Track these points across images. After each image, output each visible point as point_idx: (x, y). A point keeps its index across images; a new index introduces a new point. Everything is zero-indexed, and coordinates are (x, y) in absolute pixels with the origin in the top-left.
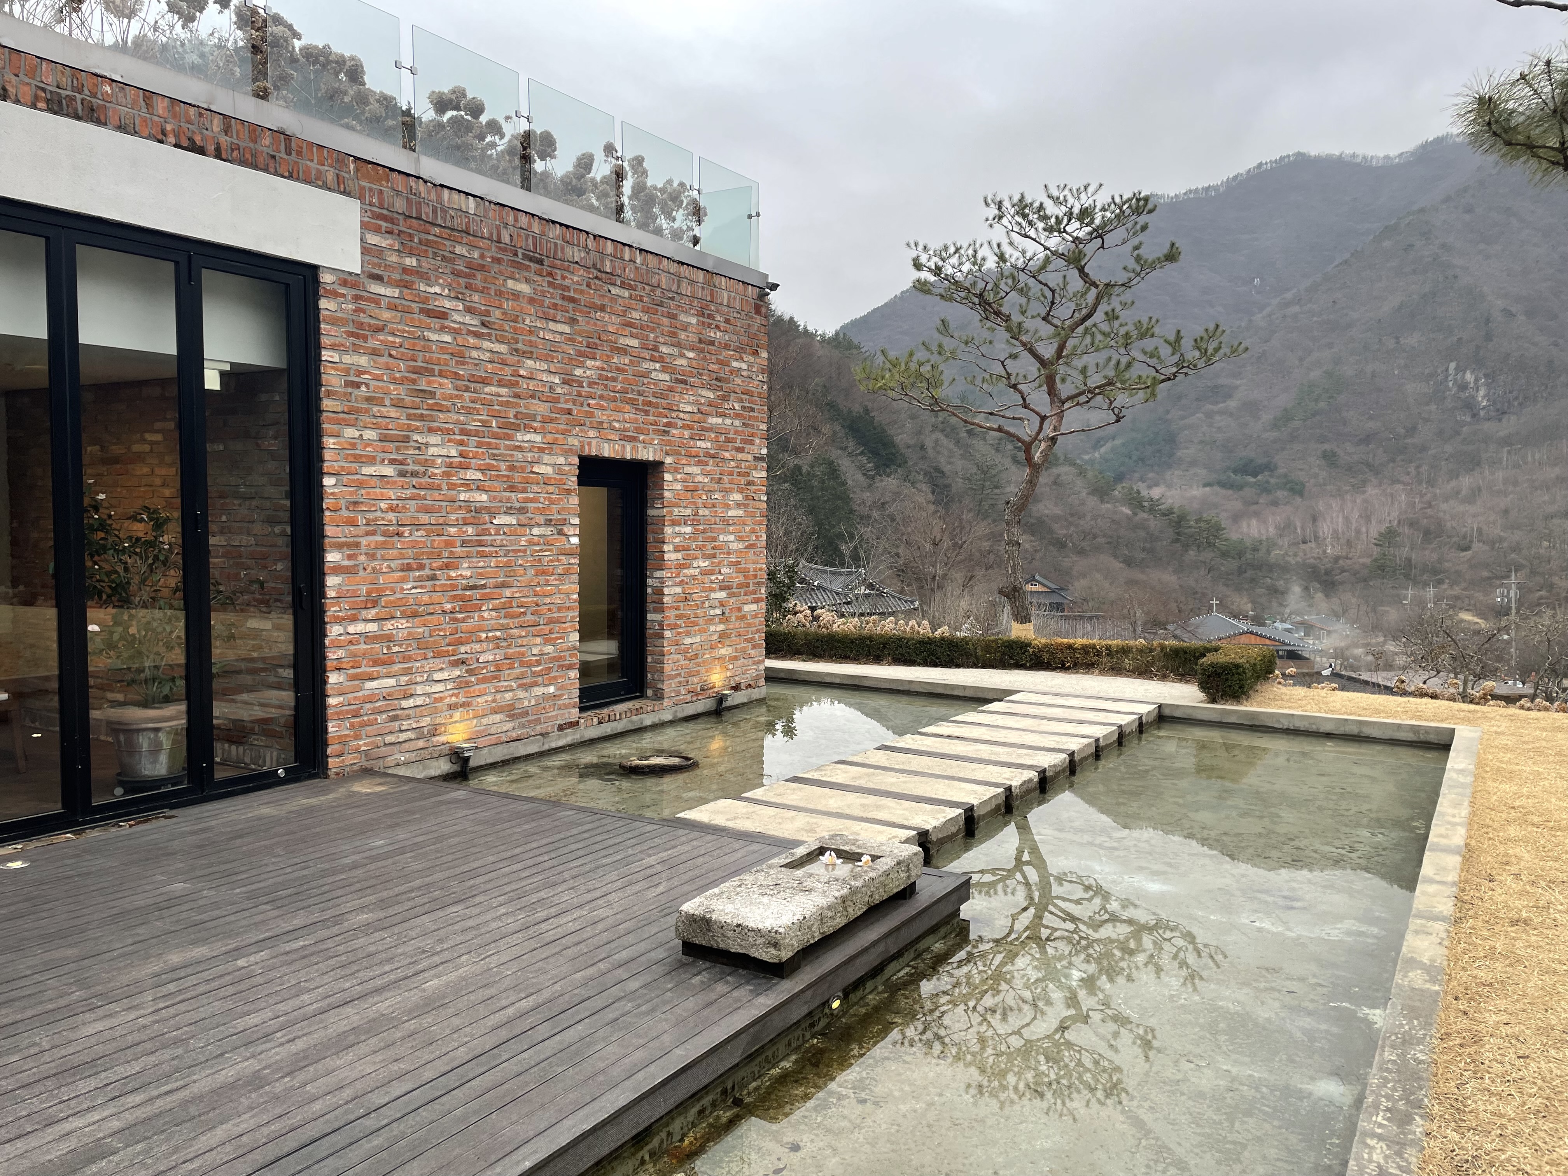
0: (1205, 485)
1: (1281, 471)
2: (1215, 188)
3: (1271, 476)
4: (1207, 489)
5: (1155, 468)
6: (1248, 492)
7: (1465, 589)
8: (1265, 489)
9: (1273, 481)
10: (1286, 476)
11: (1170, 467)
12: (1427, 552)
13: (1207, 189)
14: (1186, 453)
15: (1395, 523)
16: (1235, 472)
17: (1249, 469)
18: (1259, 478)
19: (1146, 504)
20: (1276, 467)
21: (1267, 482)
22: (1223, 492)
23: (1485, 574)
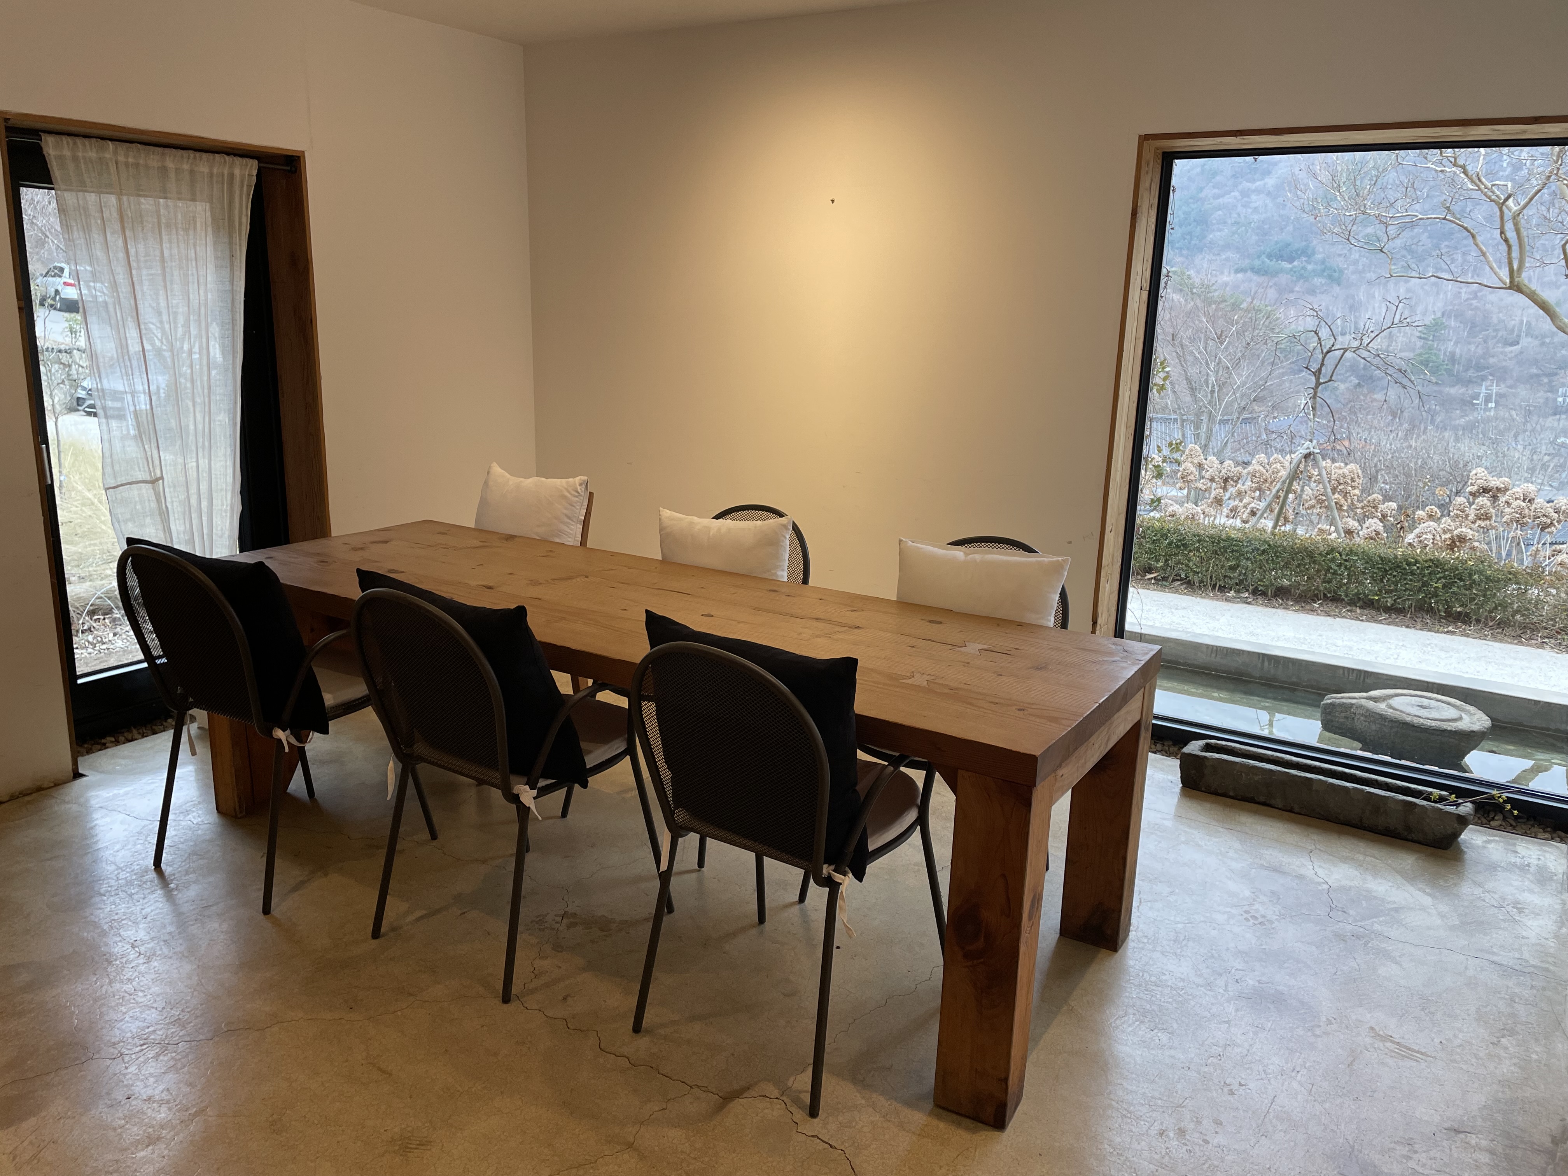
0: (1237, 271)
1: (1319, 256)
3: (1308, 262)
4: (1240, 276)
5: (1185, 252)
6: (1283, 279)
7: (1511, 387)
8: (1301, 276)
9: (1310, 267)
10: (1323, 262)
11: (1200, 250)
12: (1472, 347)
14: (1217, 236)
15: (1439, 315)
16: (1270, 257)
17: (1285, 254)
18: (1296, 263)
20: (1313, 253)
21: (1304, 268)
22: (1255, 278)
23: (1534, 371)
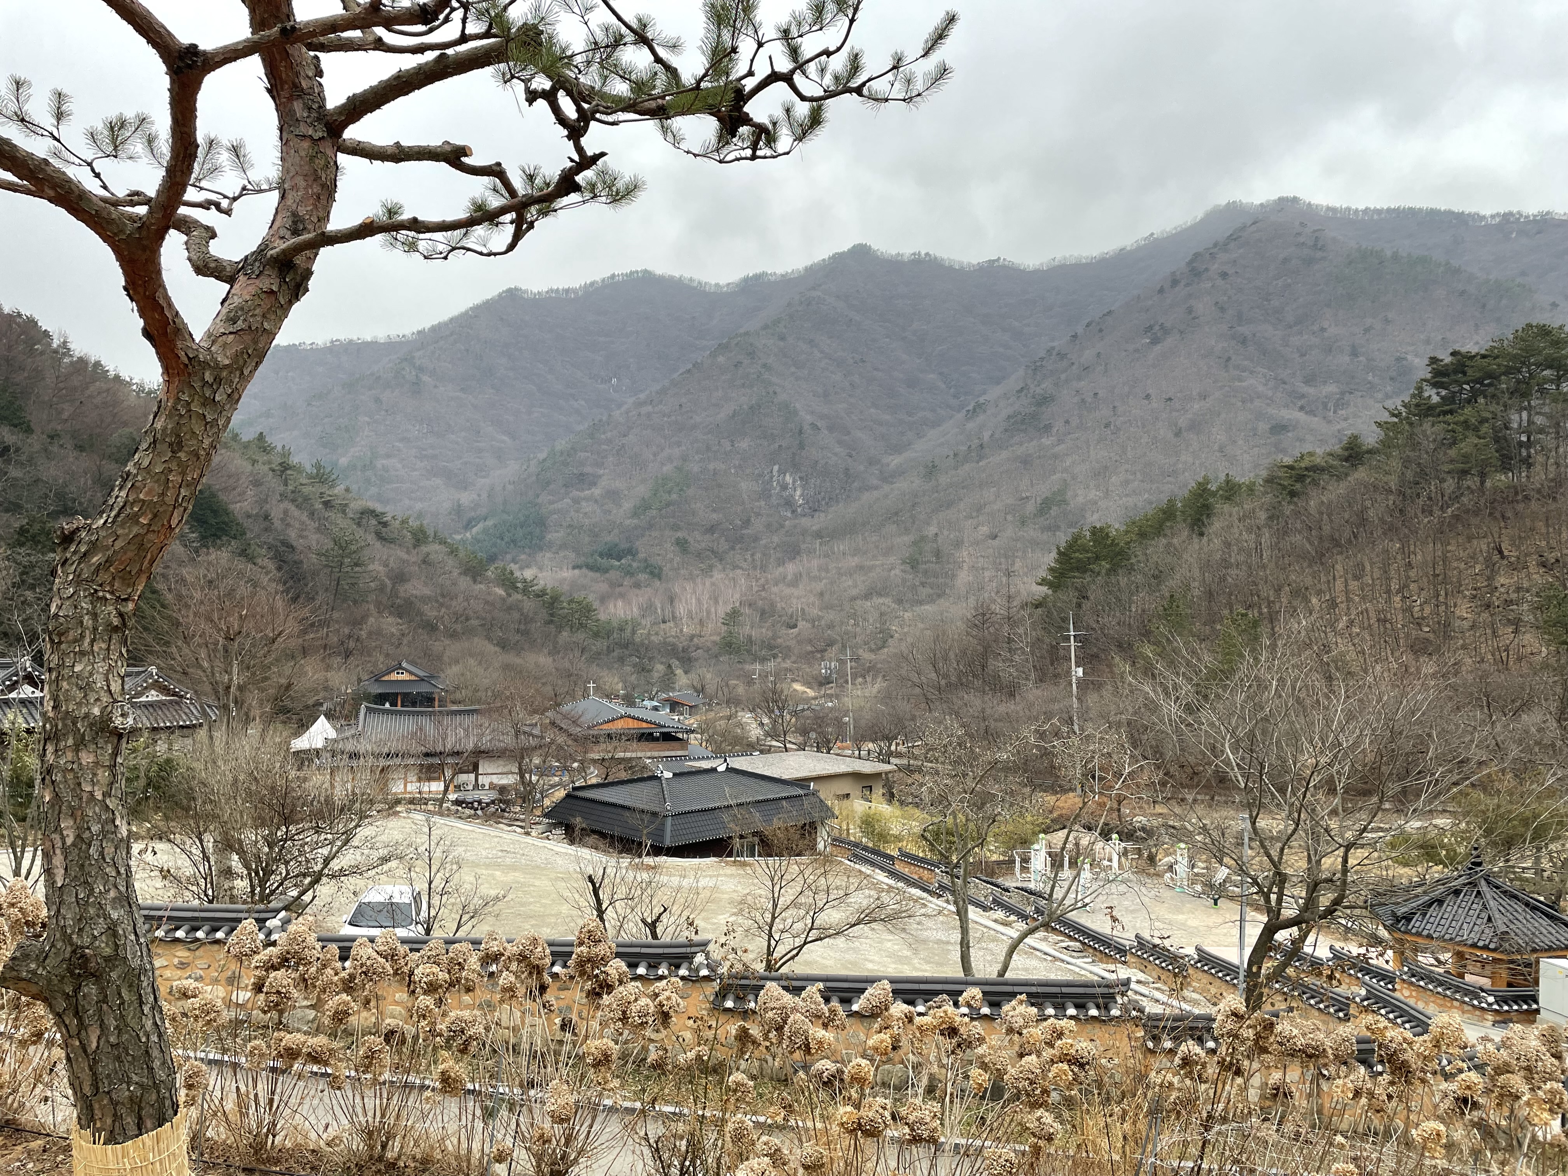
0: (574, 568)
1: (641, 556)
2: (575, 291)
3: (633, 560)
4: (577, 571)
5: (527, 550)
6: (613, 575)
7: (794, 662)
8: (629, 573)
9: (635, 565)
10: (646, 560)
11: (541, 549)
12: (764, 630)
13: (567, 291)
14: (555, 536)
15: (738, 604)
16: (601, 555)
17: (613, 553)
18: (623, 561)
19: (519, 585)
20: (637, 553)
21: (630, 565)
22: (591, 574)
23: (809, 648)
